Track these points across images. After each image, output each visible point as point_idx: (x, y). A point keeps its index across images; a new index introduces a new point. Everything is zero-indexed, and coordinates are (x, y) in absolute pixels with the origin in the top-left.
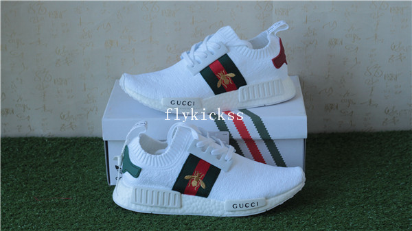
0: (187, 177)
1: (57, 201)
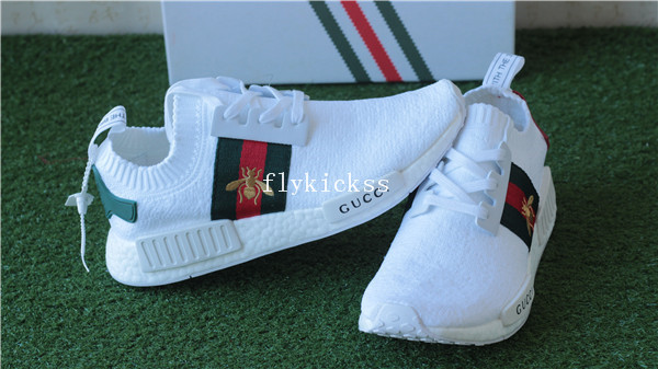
0: (230, 186)
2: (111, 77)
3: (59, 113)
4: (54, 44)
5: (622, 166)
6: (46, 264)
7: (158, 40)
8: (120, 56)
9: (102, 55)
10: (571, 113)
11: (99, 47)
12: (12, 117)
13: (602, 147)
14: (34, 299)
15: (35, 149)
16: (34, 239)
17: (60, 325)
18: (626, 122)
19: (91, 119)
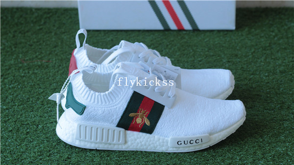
0: (131, 115)
1: (39, 63)
2: (54, 26)
3: (30, 41)
4: (29, 11)
5: (283, 67)
6: (22, 106)
7: (75, 10)
8: (58, 17)
9: (51, 16)
10: (260, 44)
11: (49, 13)
12: (9, 43)
13: (274, 59)
14: (16, 121)
15: (19, 57)
16: (17, 95)
17: (28, 132)
18: (285, 49)
19: (44, 44)
